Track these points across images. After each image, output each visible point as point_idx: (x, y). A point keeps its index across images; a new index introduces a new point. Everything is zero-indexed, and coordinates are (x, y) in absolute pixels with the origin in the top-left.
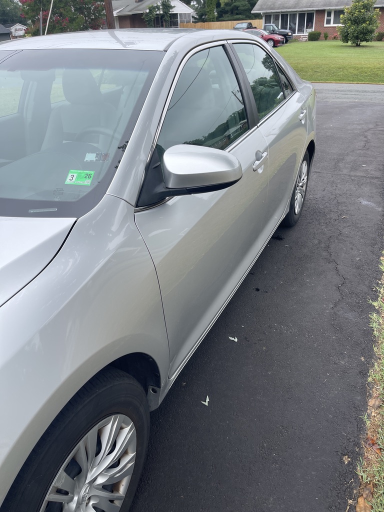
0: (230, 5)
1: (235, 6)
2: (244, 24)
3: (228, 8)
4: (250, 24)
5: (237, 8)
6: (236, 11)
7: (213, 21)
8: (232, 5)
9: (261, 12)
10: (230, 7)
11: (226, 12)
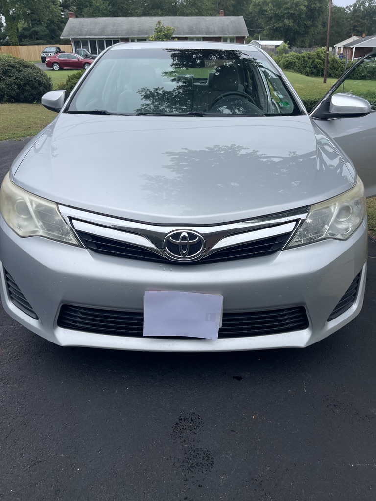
0: (29, 31)
1: (34, 31)
2: (53, 48)
3: (27, 33)
4: (58, 48)
5: (36, 33)
6: (36, 36)
7: (16, 45)
8: (31, 30)
9: (71, 38)
10: (29, 32)
11: (26, 37)
